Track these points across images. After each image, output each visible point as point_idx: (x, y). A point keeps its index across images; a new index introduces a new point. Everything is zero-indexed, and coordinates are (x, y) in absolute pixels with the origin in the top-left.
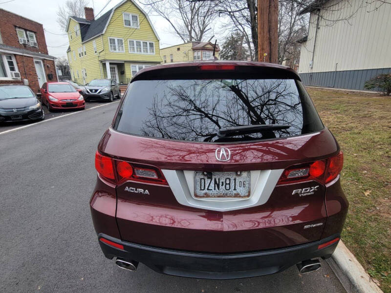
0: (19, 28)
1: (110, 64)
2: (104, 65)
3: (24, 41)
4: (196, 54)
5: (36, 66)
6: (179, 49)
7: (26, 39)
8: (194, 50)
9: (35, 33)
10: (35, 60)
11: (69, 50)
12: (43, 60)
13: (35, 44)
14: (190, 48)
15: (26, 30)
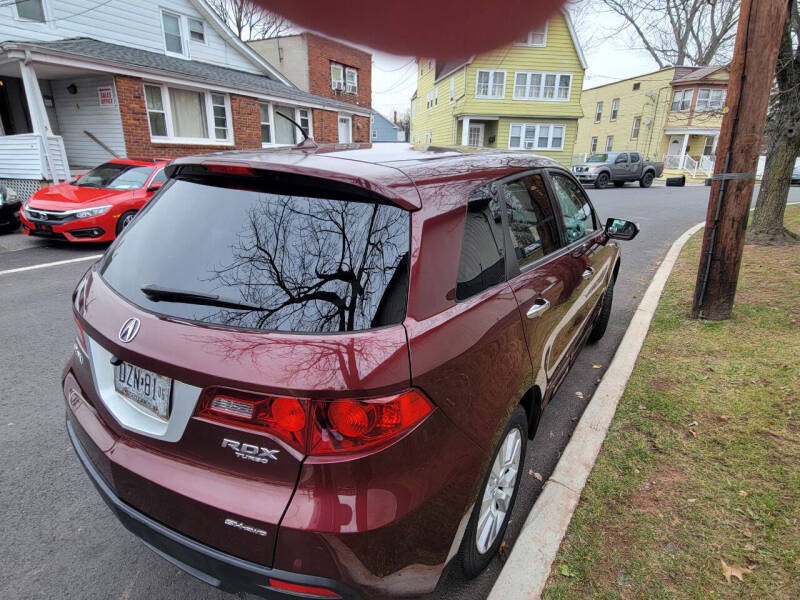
0: (336, 63)
1: (472, 121)
2: (460, 123)
3: (339, 84)
4: (679, 97)
5: (341, 127)
6: (637, 87)
7: (342, 81)
8: (676, 87)
9: (357, 69)
10: (340, 117)
11: (415, 98)
12: (354, 116)
13: (354, 88)
14: (667, 83)
15: (345, 66)
